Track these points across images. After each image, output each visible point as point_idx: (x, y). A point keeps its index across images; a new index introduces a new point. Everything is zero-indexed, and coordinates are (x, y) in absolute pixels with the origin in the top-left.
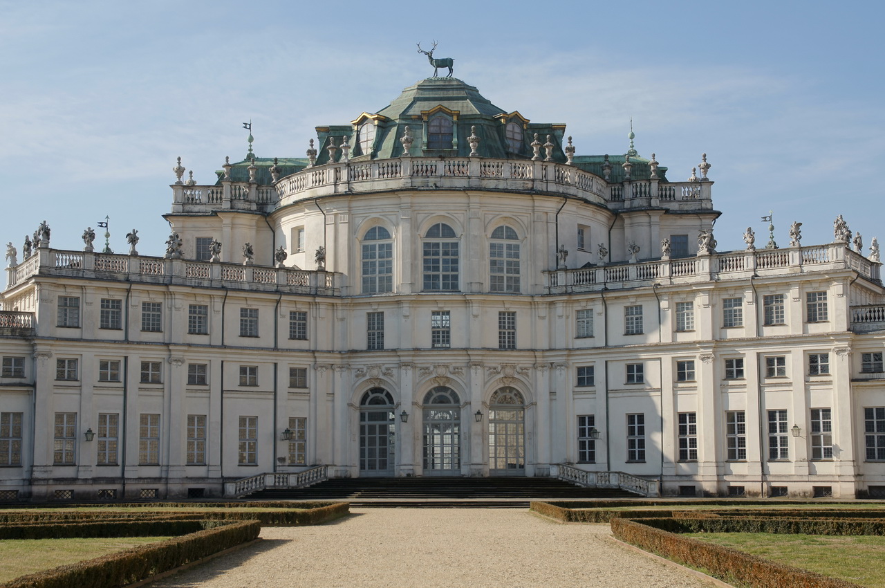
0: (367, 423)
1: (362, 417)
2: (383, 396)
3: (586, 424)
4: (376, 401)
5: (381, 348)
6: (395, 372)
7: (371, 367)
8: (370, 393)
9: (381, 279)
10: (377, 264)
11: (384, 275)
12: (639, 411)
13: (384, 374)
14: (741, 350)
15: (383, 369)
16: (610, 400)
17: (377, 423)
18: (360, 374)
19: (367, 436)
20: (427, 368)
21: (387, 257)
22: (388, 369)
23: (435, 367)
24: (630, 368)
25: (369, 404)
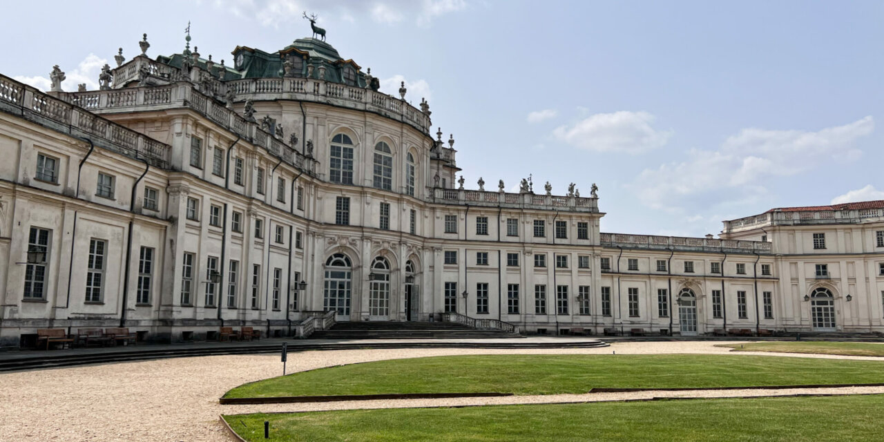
0: (330, 279)
1: (327, 276)
2: (343, 260)
3: (451, 288)
4: (337, 263)
5: (346, 223)
6: (358, 243)
7: (341, 237)
8: (333, 257)
9: (344, 174)
10: (342, 162)
11: (347, 171)
12: (485, 282)
13: (351, 244)
14: (546, 250)
15: (350, 239)
16: (467, 274)
17: (338, 280)
18: (332, 242)
19: (329, 289)
20: (379, 243)
21: (349, 158)
22: (353, 240)
23: (383, 242)
24: (479, 255)
25: (332, 265)
